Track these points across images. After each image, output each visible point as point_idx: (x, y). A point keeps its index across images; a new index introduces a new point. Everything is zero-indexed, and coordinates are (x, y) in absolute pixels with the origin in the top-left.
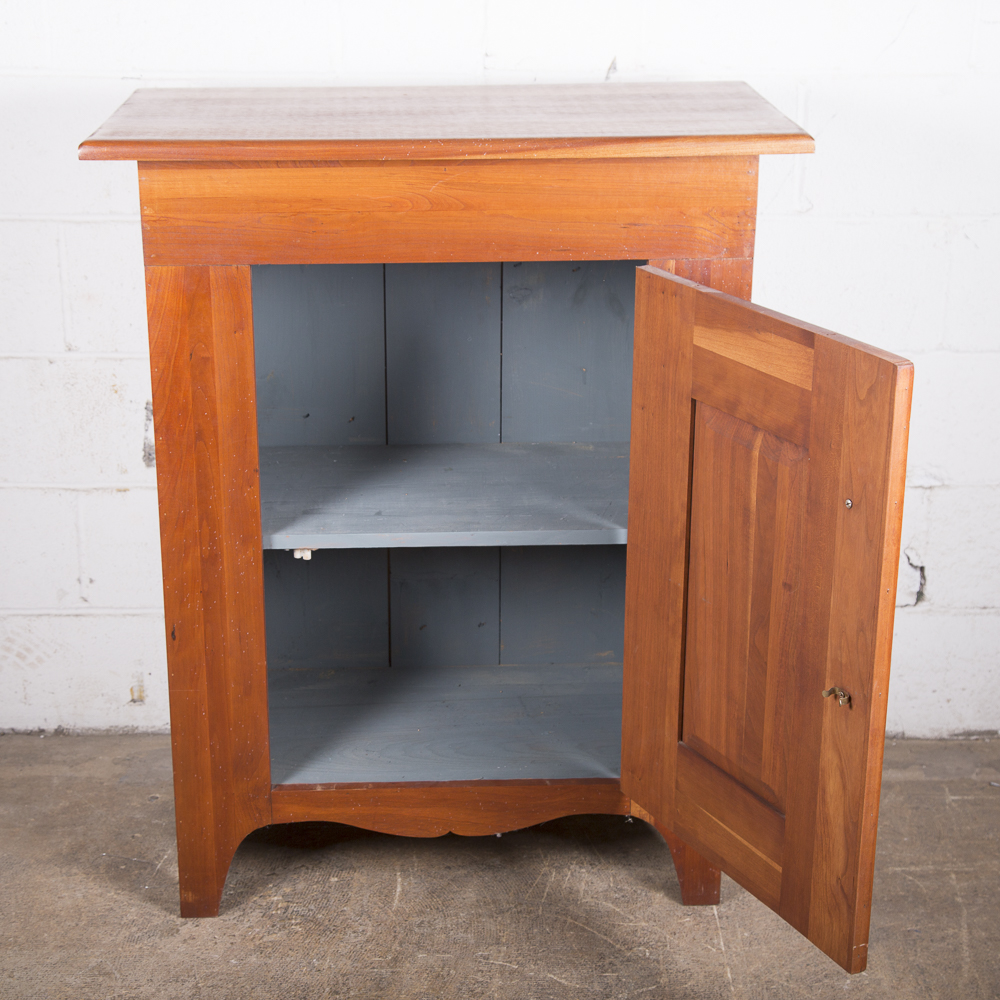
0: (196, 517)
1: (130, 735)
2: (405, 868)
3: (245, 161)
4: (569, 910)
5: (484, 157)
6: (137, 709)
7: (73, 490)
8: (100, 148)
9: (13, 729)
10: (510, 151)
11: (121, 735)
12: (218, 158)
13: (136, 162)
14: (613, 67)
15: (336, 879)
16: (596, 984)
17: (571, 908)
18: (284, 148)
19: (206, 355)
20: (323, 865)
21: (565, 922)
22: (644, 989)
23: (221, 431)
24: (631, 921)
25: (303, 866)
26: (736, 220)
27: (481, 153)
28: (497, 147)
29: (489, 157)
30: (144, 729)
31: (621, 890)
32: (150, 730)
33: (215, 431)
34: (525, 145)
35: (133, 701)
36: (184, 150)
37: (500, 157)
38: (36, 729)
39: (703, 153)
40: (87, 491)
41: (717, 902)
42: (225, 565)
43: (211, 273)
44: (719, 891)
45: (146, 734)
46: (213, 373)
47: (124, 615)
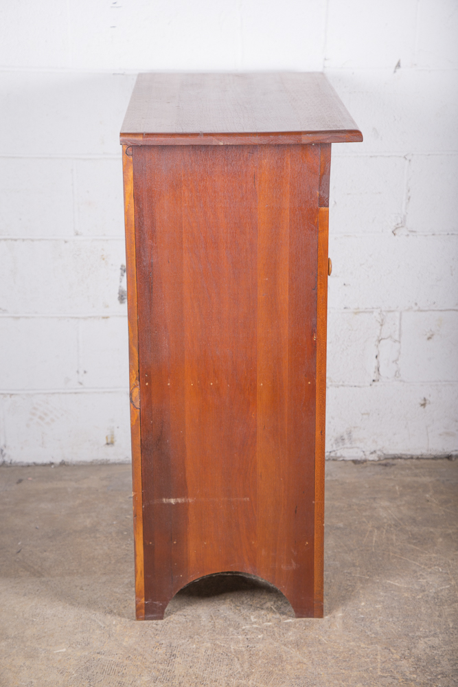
1: (105, 465)
6: (110, 448)
7: (76, 318)
9: (34, 463)
11: (100, 465)
14: (398, 65)
16: (415, 585)
21: (389, 555)
22: (444, 587)
24: (426, 554)
30: (113, 461)
32: (117, 461)
35: (108, 444)
38: (48, 462)
40: (85, 318)
45: (115, 464)
47: (104, 392)
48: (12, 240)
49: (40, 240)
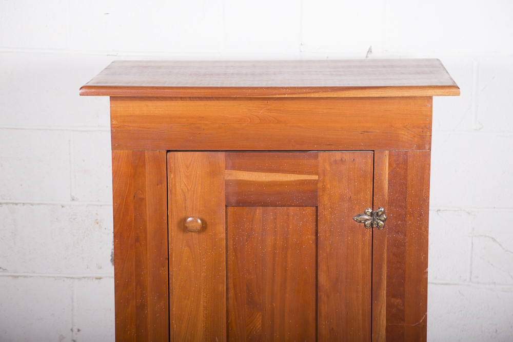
0: (134, 284)
3: (165, 97)
5: (286, 96)
7: (71, 278)
8: (91, 90)
10: (299, 93)
12: (150, 95)
13: (109, 97)
14: (370, 51)
18: (184, 91)
19: (142, 197)
23: (148, 237)
26: (421, 130)
27: (285, 94)
28: (293, 91)
29: (289, 96)
33: (146, 237)
34: (308, 90)
36: (133, 91)
37: (294, 96)
39: (400, 95)
40: (79, 279)
42: (149, 310)
43: (146, 154)
46: (146, 206)
48: (13, 204)
49: (38, 204)
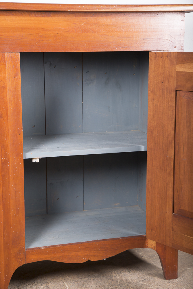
2: (66, 280)
4: (129, 286)
15: (43, 287)
17: (129, 285)
19: (4, 86)
20: (36, 283)
23: (9, 114)
25: (29, 284)
27: (102, 9)
29: (104, 11)
31: (143, 278)
33: (7, 114)
41: (177, 278)
42: (10, 164)
43: (6, 55)
44: (177, 274)
46: (6, 92)
